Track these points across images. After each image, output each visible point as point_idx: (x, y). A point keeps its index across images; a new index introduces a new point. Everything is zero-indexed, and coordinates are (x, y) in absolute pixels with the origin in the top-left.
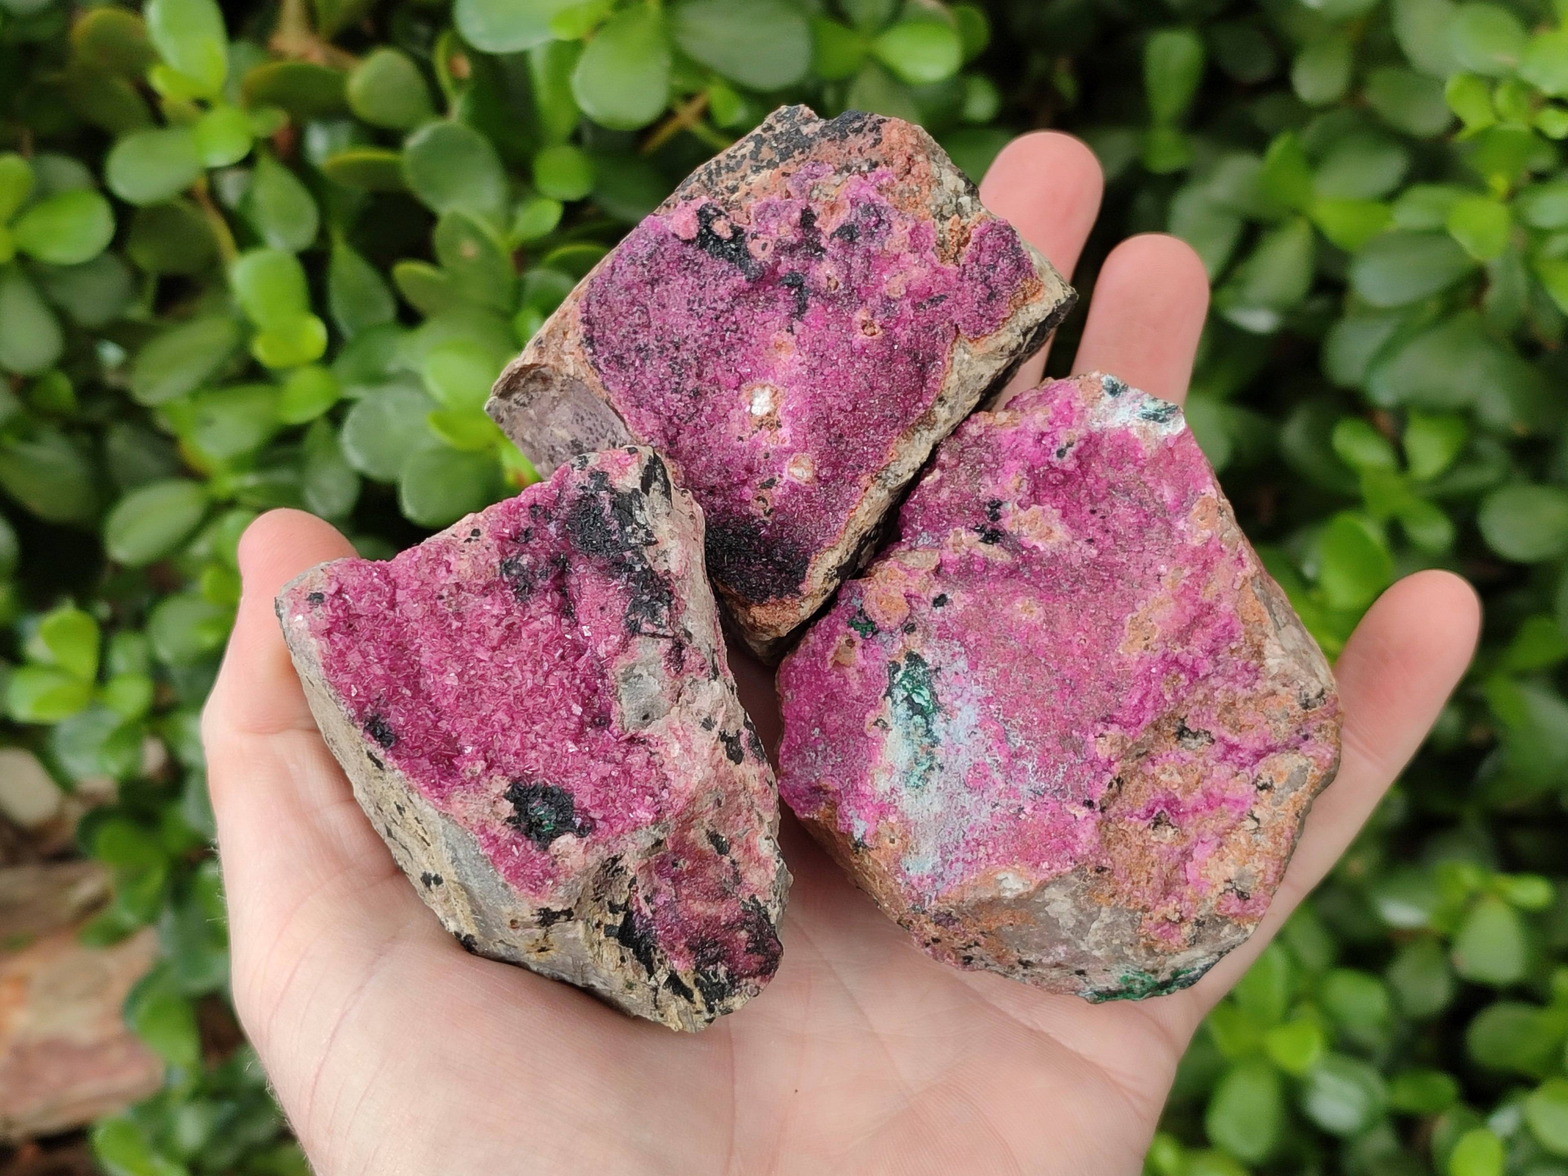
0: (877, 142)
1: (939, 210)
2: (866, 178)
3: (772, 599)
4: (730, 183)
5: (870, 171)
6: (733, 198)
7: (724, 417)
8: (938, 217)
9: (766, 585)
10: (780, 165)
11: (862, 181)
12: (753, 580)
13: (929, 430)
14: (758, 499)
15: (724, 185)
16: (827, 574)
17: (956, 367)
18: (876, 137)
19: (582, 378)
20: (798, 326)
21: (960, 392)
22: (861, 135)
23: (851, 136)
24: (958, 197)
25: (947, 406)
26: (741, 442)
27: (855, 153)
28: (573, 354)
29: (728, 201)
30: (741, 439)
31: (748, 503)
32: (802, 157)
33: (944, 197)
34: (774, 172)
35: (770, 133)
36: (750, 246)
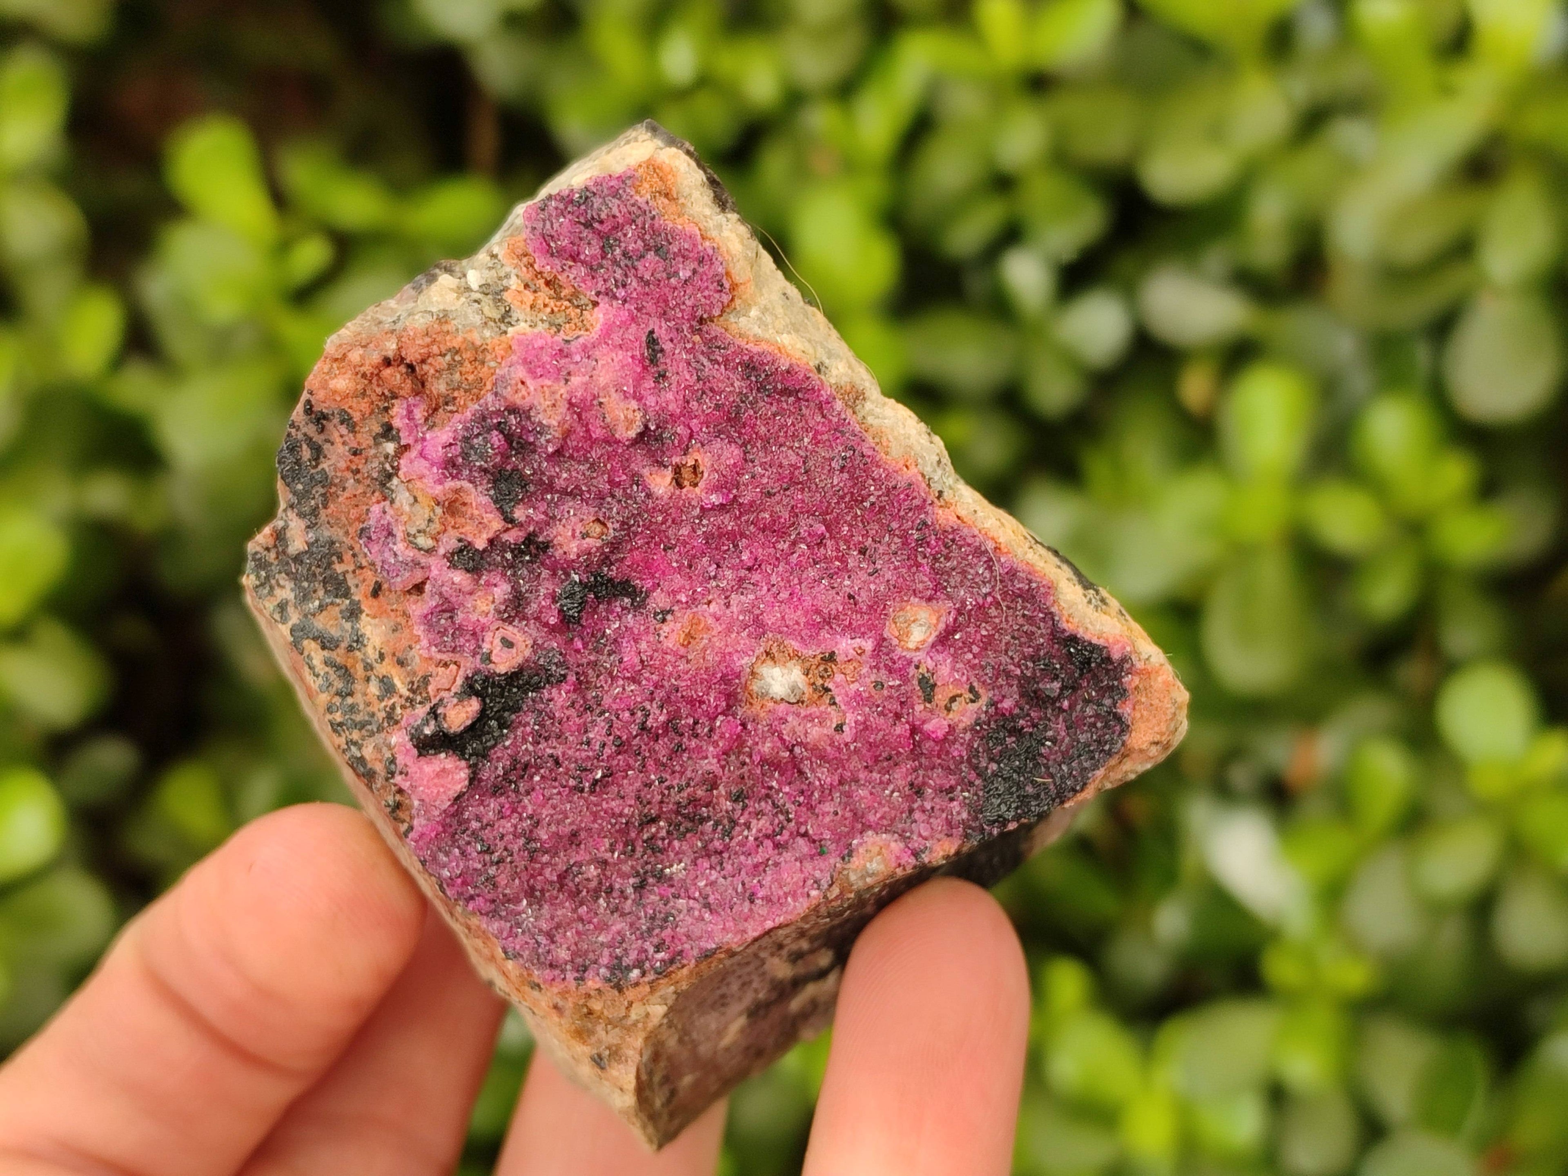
0: (347, 420)
1: (492, 324)
2: (407, 447)
3: (1125, 710)
4: (374, 688)
5: (396, 439)
6: (402, 688)
7: (791, 751)
8: (503, 327)
9: (1097, 716)
10: (356, 598)
11: (413, 453)
12: (1083, 738)
13: (864, 399)
14: (948, 709)
15: (376, 701)
16: (1096, 607)
17: (770, 334)
18: (336, 421)
19: (675, 992)
20: (659, 600)
21: (808, 335)
22: (326, 446)
23: (325, 465)
24: (468, 289)
25: (827, 362)
26: (845, 728)
27: (359, 462)
28: (631, 1004)
29: (407, 699)
30: (839, 728)
31: (952, 728)
32: (347, 556)
33: (469, 311)
34: (367, 611)
35: (290, 609)
36: (502, 669)
